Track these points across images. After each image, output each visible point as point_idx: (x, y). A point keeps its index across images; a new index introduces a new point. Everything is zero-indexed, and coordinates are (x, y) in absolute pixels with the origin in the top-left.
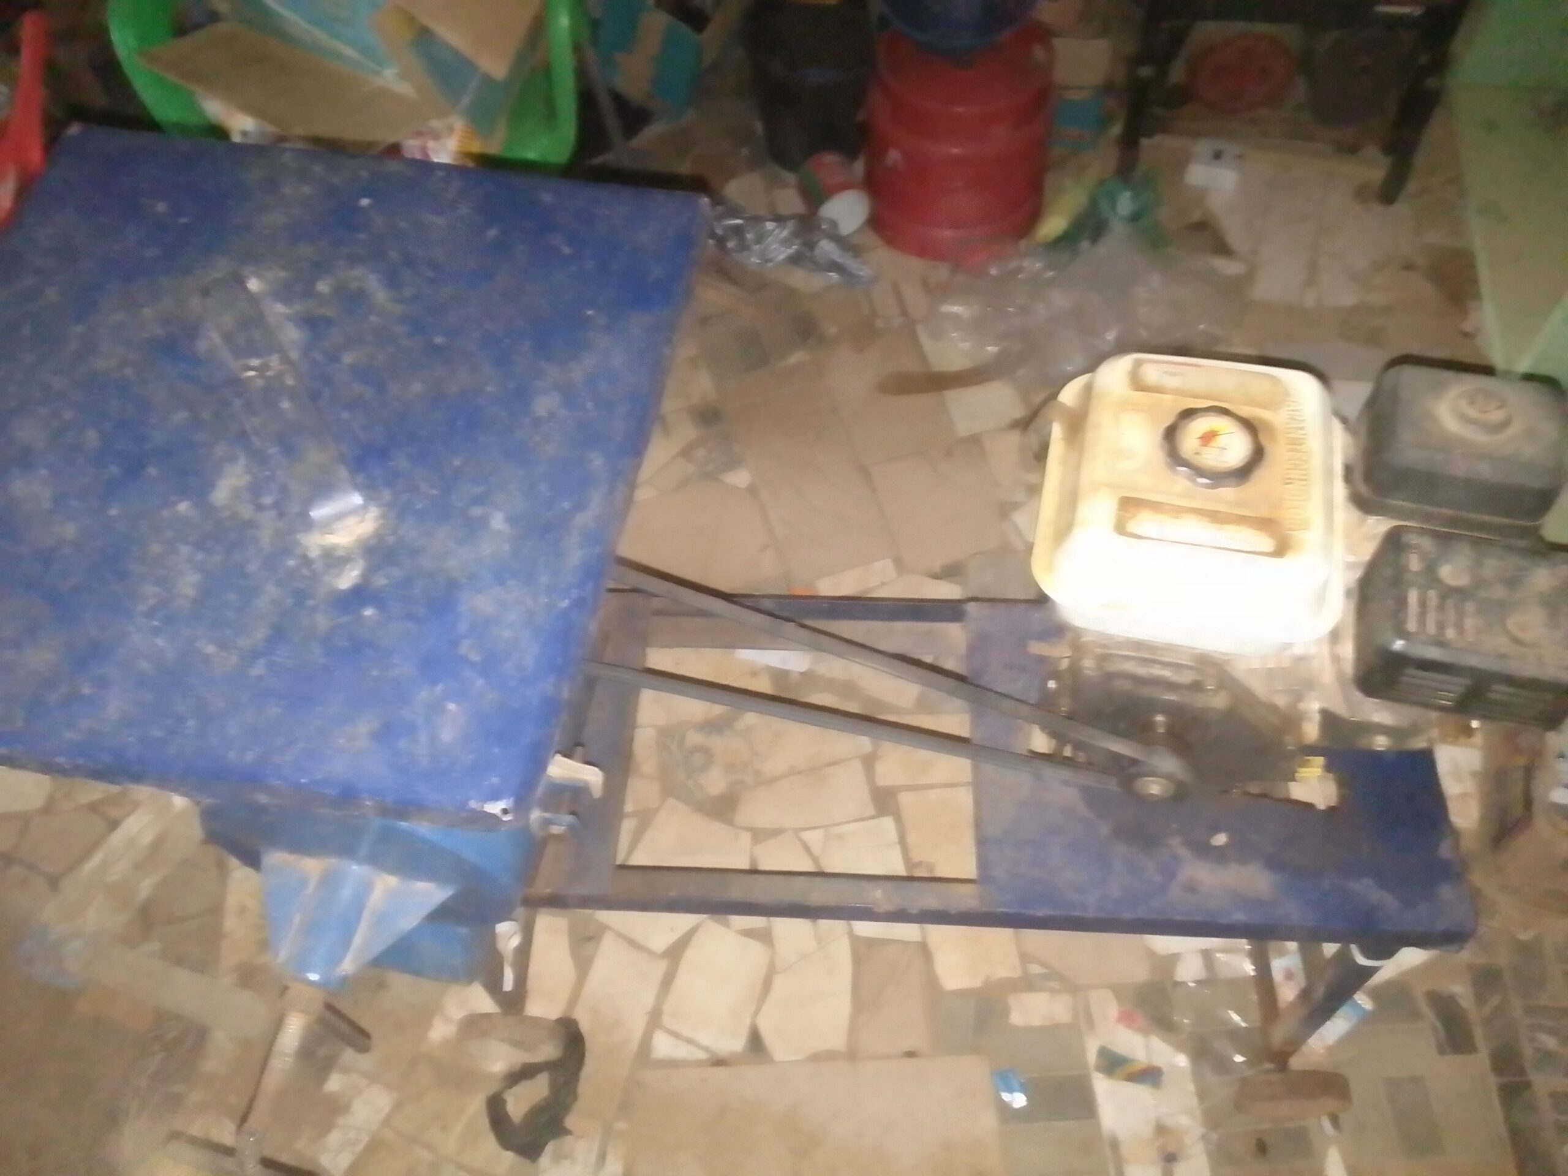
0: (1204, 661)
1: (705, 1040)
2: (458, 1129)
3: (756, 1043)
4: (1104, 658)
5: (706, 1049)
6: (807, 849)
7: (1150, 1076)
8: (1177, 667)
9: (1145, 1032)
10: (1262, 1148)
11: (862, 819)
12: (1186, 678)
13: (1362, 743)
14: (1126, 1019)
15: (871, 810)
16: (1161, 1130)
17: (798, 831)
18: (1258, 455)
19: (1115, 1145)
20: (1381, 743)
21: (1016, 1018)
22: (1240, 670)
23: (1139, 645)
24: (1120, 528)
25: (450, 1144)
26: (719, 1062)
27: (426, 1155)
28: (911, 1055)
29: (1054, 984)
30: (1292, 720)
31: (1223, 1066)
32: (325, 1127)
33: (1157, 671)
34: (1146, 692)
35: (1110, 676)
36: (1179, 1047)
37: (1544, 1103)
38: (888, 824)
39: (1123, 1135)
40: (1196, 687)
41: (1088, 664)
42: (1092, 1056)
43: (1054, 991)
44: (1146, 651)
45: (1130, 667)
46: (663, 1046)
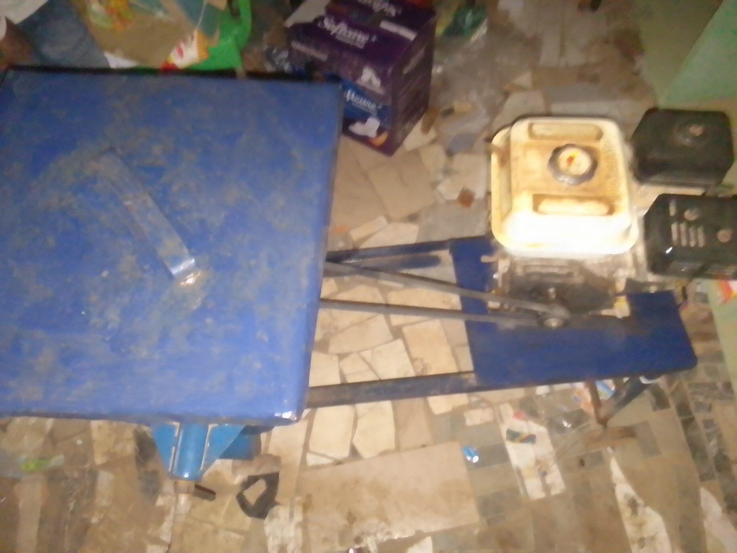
0: (572, 263)
1: (331, 455)
2: (223, 511)
3: (354, 453)
4: (525, 267)
5: (331, 458)
6: (364, 360)
7: (531, 439)
8: (561, 267)
9: (526, 420)
10: (582, 463)
11: (388, 342)
12: (565, 271)
13: (645, 290)
14: (517, 415)
15: (391, 337)
16: (538, 462)
17: (359, 352)
18: (595, 165)
19: (519, 471)
20: (653, 289)
21: (469, 422)
22: (588, 264)
23: (542, 259)
24: (536, 208)
25: (220, 520)
26: (339, 463)
27: (209, 527)
28: (424, 446)
29: (484, 404)
30: (610, 283)
31: (561, 429)
32: (160, 522)
33: (550, 270)
34: (547, 280)
35: (529, 275)
36: (541, 424)
37: (701, 425)
38: (399, 343)
39: (522, 466)
40: (569, 275)
41: (519, 271)
42: (504, 435)
43: (484, 408)
44: (547, 262)
45: (538, 270)
46: (312, 460)
